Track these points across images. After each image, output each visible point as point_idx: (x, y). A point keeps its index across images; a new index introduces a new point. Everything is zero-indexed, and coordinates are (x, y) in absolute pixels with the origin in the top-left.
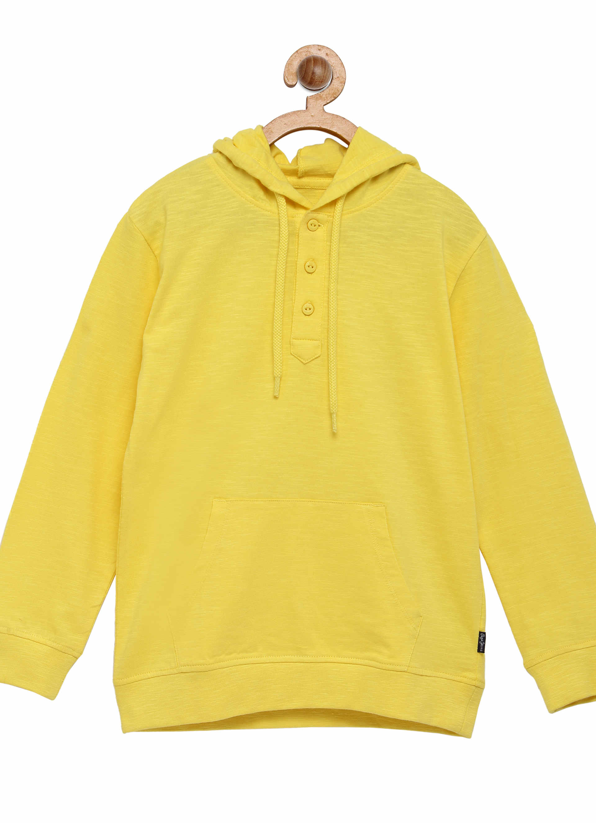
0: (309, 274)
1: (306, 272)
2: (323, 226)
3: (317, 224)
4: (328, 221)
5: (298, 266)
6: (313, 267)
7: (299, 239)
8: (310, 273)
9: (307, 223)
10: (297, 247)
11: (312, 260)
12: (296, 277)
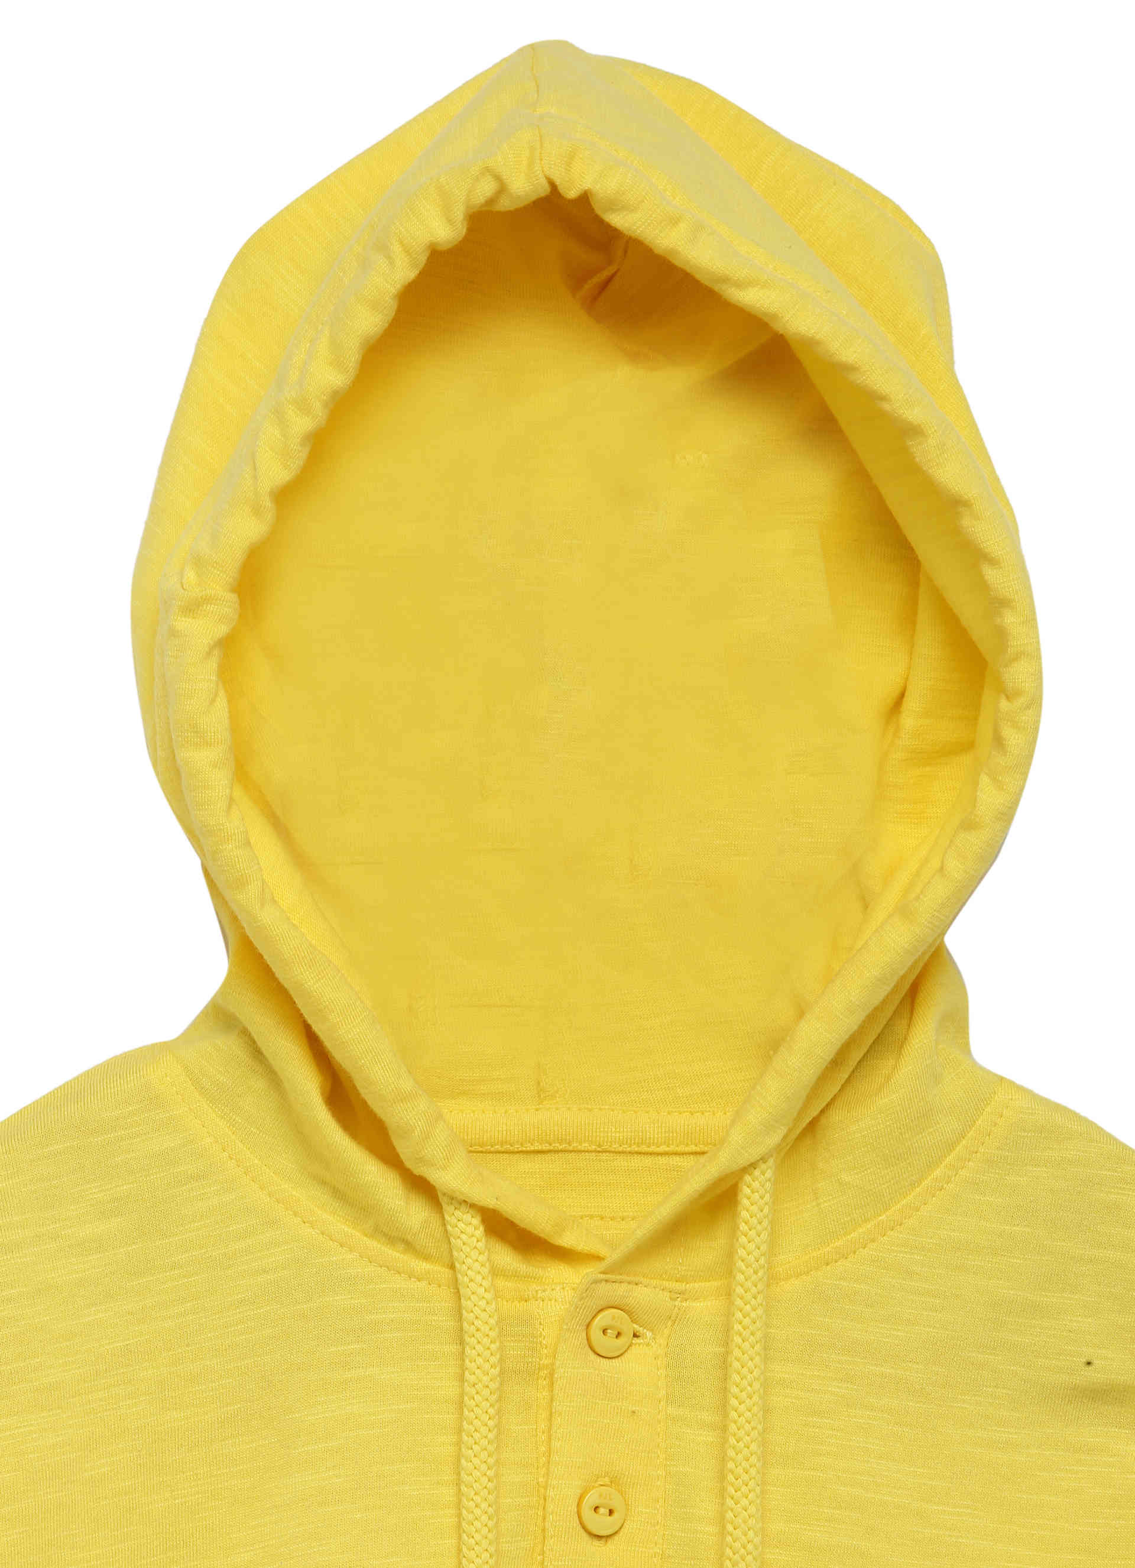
0: (596, 1543)
1: (584, 1534)
2: (649, 1334)
3: (628, 1327)
4: (674, 1315)
5: (550, 1507)
6: (611, 1512)
7: (556, 1392)
8: (599, 1537)
9: (588, 1326)
10: (543, 1426)
11: (607, 1480)
12: (543, 1553)
